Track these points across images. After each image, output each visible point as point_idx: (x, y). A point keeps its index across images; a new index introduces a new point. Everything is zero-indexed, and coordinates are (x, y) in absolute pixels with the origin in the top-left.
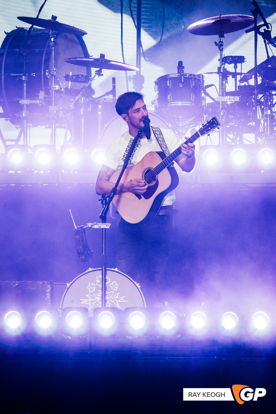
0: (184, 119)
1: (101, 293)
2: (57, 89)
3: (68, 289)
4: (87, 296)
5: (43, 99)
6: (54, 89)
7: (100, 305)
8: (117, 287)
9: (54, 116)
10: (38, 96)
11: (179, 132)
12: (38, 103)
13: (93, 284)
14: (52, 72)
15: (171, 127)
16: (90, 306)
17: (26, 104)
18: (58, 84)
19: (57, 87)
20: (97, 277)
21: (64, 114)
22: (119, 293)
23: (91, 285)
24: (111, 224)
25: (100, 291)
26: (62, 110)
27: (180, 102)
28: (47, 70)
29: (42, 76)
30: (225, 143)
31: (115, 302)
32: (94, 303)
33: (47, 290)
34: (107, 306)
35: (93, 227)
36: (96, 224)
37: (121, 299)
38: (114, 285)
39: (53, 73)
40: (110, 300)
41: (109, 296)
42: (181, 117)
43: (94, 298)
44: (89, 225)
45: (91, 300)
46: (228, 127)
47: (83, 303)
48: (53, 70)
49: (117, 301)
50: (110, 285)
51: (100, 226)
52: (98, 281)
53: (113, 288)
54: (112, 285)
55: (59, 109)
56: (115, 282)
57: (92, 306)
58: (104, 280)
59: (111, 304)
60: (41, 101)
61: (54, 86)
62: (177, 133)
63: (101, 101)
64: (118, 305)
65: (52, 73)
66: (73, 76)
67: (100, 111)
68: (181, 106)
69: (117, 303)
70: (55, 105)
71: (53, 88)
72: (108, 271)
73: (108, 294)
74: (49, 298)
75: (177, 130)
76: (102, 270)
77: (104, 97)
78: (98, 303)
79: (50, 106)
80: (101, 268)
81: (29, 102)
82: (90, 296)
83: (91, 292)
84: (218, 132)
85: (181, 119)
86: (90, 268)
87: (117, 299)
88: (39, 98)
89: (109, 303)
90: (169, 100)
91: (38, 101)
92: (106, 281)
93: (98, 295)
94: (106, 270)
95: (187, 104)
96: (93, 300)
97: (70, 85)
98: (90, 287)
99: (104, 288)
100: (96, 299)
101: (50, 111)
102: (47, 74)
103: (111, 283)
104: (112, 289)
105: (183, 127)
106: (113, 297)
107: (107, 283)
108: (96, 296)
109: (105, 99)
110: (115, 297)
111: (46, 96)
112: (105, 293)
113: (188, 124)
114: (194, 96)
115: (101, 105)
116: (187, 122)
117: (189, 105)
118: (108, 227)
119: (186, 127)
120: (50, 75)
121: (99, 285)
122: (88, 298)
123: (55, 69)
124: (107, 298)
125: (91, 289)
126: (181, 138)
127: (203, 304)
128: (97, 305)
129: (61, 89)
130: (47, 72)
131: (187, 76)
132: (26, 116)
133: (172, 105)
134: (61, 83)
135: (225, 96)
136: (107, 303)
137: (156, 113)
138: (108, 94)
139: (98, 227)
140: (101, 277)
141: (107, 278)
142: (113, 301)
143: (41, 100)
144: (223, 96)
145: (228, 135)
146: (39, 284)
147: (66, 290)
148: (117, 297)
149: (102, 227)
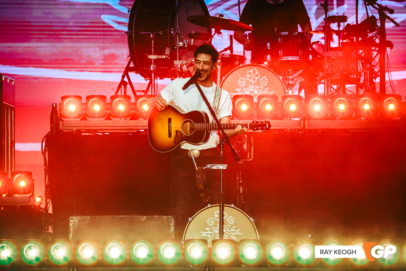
0: (294, 72)
1: (219, 227)
2: (181, 45)
3: (190, 223)
4: (207, 229)
5: (169, 55)
6: (179, 45)
7: (218, 237)
8: (233, 221)
9: (178, 70)
10: (165, 52)
11: (289, 83)
12: (165, 58)
13: (211, 219)
14: (176, 30)
15: (282, 79)
16: (210, 238)
17: (154, 59)
18: (182, 41)
19: (181, 44)
20: (215, 212)
21: (187, 67)
22: (235, 227)
23: (210, 219)
24: (227, 165)
25: (218, 225)
26: (186, 64)
27: (289, 57)
28: (172, 29)
29: (168, 34)
30: (330, 93)
31: (232, 234)
32: (212, 236)
33: (171, 224)
34: (224, 238)
35: (212, 168)
36: (215, 165)
37: (237, 232)
38: (230, 219)
39: (178, 31)
40: (227, 232)
41: (226, 230)
42: (290, 70)
43: (213, 231)
44: (209, 166)
45: (210, 233)
46: (333, 78)
47: (203, 235)
48: (178, 29)
49: (233, 234)
50: (227, 219)
51: (217, 167)
52: (216, 216)
53: (230, 222)
54: (229, 220)
55: (183, 63)
56: (231, 217)
57: (211, 238)
58: (222, 215)
59: (228, 236)
60: (167, 57)
61: (179, 43)
62: (287, 84)
63: (220, 56)
64: (234, 237)
65: (176, 32)
66: (195, 33)
67: (219, 65)
68: (291, 60)
69: (233, 235)
70: (179, 60)
71: (177, 44)
72: (225, 207)
73: (225, 227)
74: (173, 231)
75: (287, 81)
76: (220, 206)
77: (223, 53)
78: (216, 235)
79: (174, 61)
80: (219, 205)
81: (156, 57)
82: (209, 229)
83: (210, 225)
84: (323, 83)
85: (291, 72)
86: (209, 204)
87: (232, 232)
88: (166, 54)
89: (226, 235)
90: (280, 55)
91: (165, 56)
92: (223, 215)
93: (216, 229)
94: (223, 206)
95: (296, 58)
96: (212, 233)
97: (192, 42)
98: (209, 221)
99: (222, 222)
100: (215, 232)
101: (175, 65)
102: (172, 32)
103: (227, 218)
104: (228, 223)
105: (292, 79)
106: (230, 230)
107: (224, 218)
108: (214, 229)
109: (223, 54)
110: (232, 230)
111: (172, 52)
112: (223, 226)
113: (297, 76)
114: (302, 52)
115: (220, 59)
116: (296, 75)
117: (298, 59)
118: (225, 168)
119: (295, 79)
120: (175, 33)
121: (217, 220)
122: (207, 231)
123: (179, 28)
124: (224, 231)
125: (210, 223)
126: (291, 89)
127: (309, 236)
128: (216, 237)
129: (184, 45)
130: (172, 30)
131: (296, 34)
132: (153, 70)
133: (283, 59)
134: (184, 40)
135: (330, 51)
136: (224, 236)
137: (268, 66)
138: (226, 50)
139: (217, 168)
140: (219, 212)
141: (224, 213)
142: (230, 234)
143: (167, 55)
144: (328, 51)
145: (332, 86)
146: (164, 218)
147: (188, 223)
148: (233, 230)
149: (219, 168)
